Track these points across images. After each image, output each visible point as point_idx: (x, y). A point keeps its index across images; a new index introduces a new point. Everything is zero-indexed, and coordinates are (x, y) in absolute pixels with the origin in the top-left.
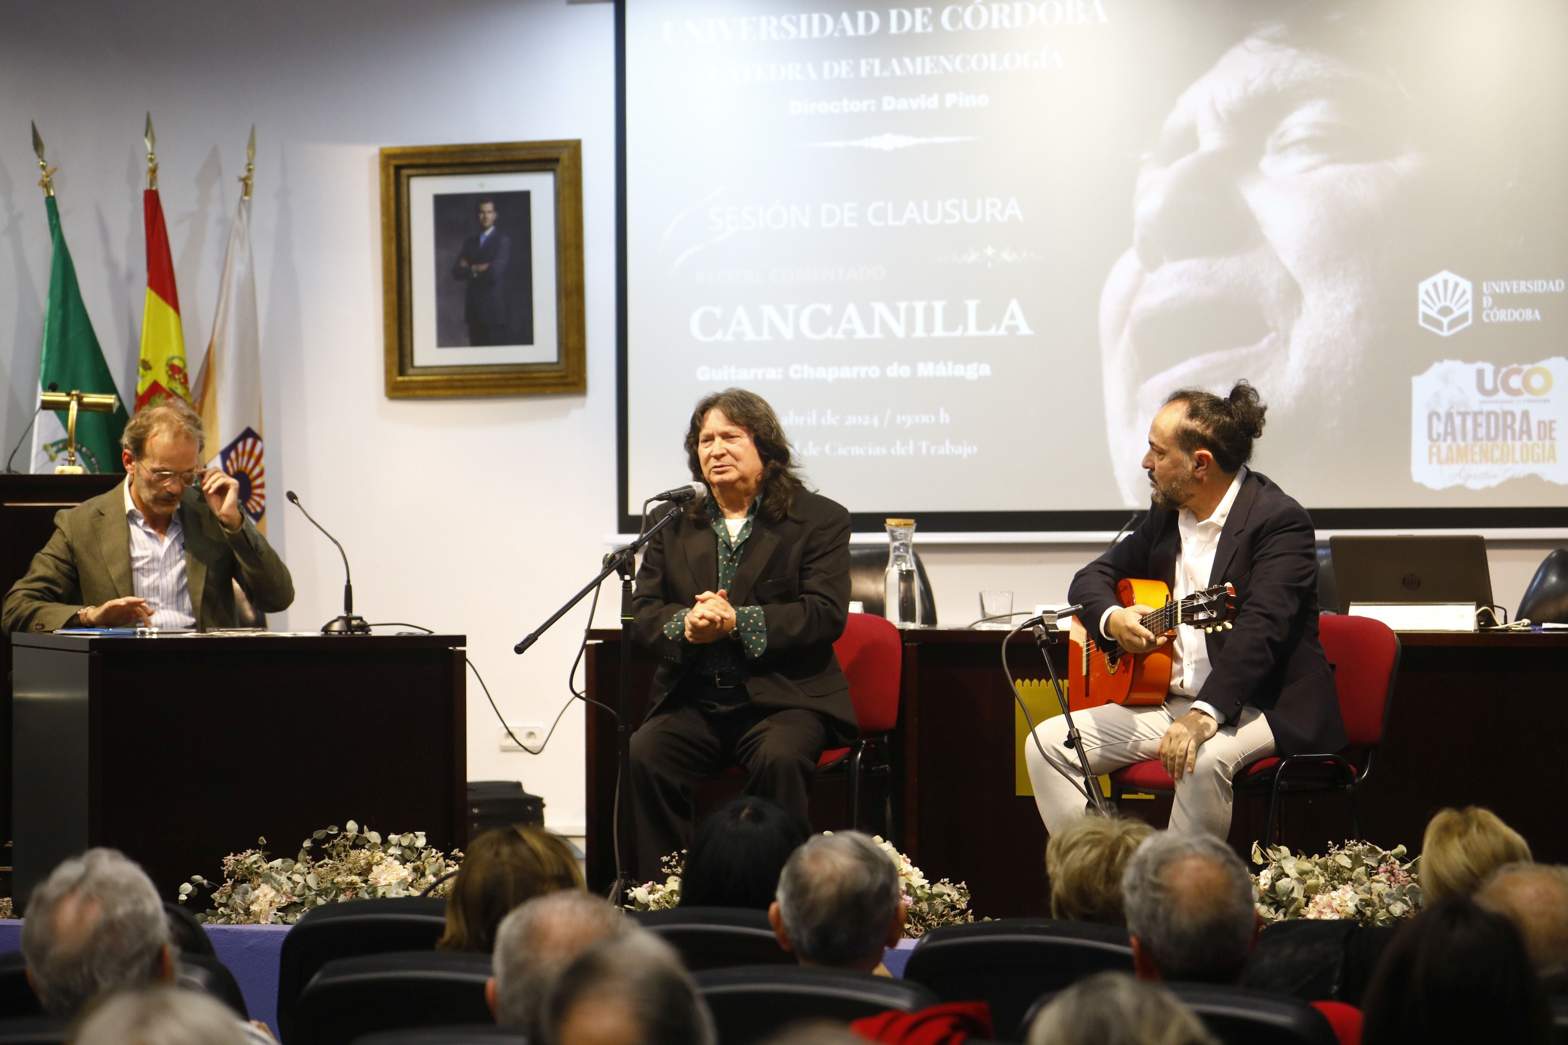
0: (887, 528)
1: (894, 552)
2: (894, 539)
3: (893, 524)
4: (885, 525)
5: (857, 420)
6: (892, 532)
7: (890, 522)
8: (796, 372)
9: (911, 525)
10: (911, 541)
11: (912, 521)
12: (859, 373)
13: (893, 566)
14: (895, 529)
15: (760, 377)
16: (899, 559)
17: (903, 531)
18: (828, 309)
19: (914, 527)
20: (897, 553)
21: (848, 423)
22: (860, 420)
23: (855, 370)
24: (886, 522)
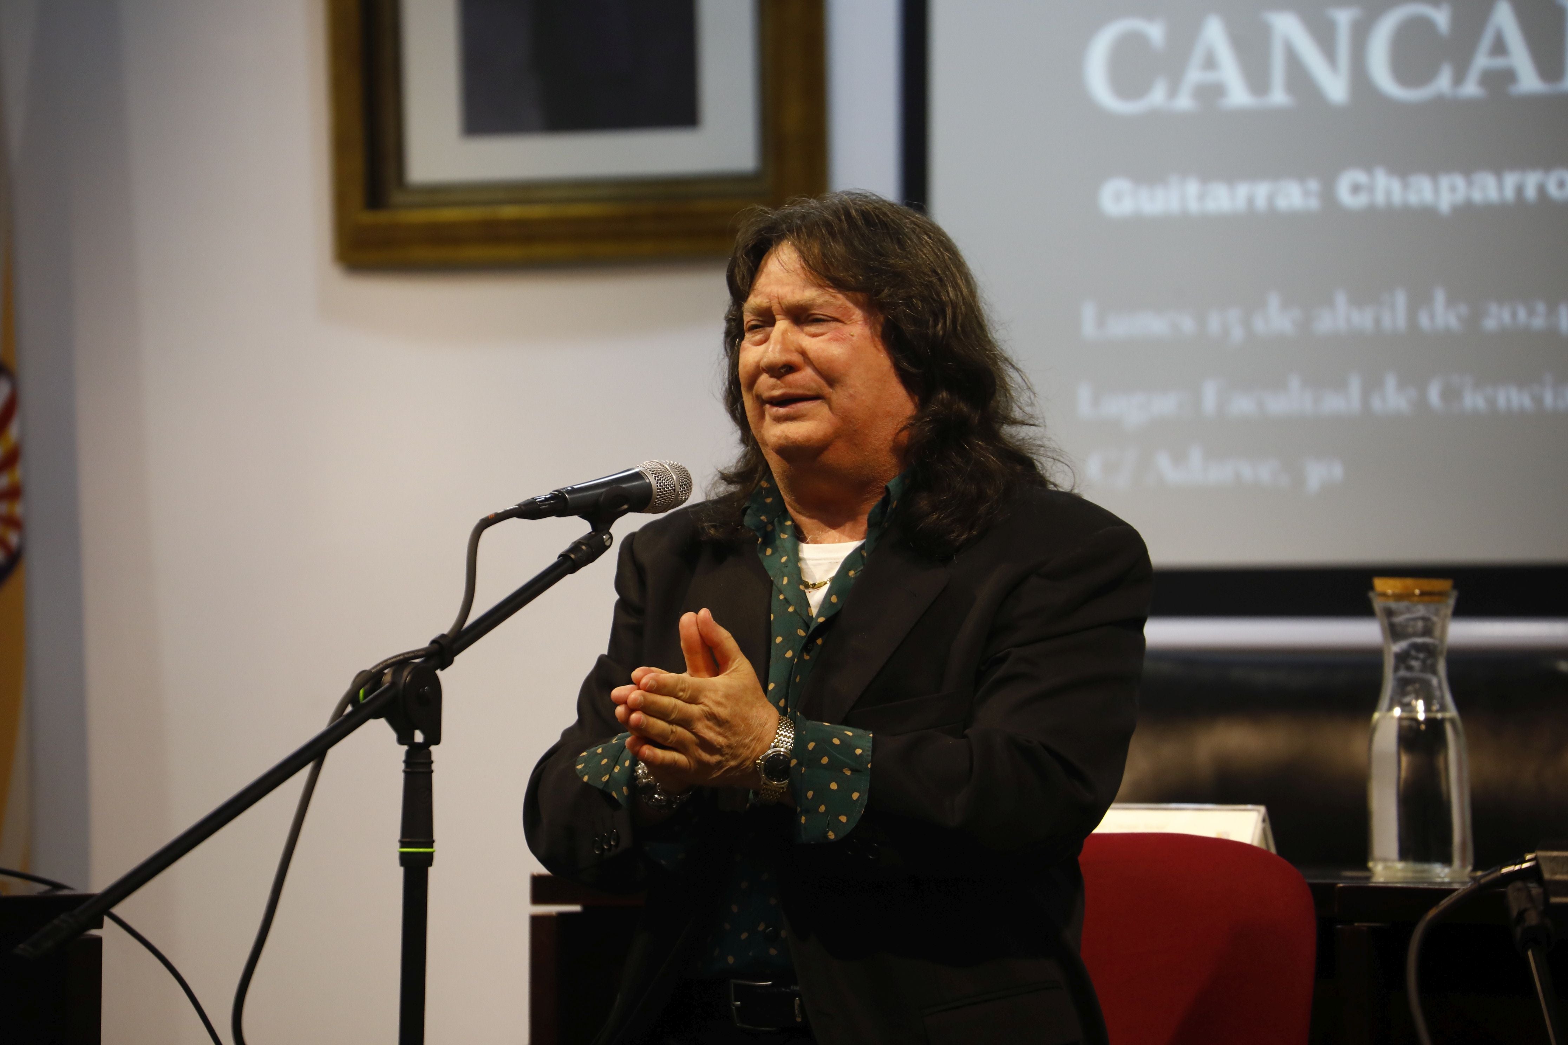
0: (1378, 604)
1: (1396, 669)
2: (1394, 632)
3: (1390, 592)
4: (1371, 595)
5: (1514, 315)
6: (1389, 613)
7: (1381, 585)
8: (1356, 189)
9: (1442, 594)
10: (1442, 638)
11: (1444, 585)
12: (1520, 190)
13: (1390, 708)
14: (1393, 605)
15: (1261, 202)
16: (1410, 688)
17: (1421, 610)
18: (1441, 18)
19: (1451, 602)
20: (1403, 673)
21: (1490, 324)
22: (1522, 314)
23: (1511, 180)
24: (1371, 587)
